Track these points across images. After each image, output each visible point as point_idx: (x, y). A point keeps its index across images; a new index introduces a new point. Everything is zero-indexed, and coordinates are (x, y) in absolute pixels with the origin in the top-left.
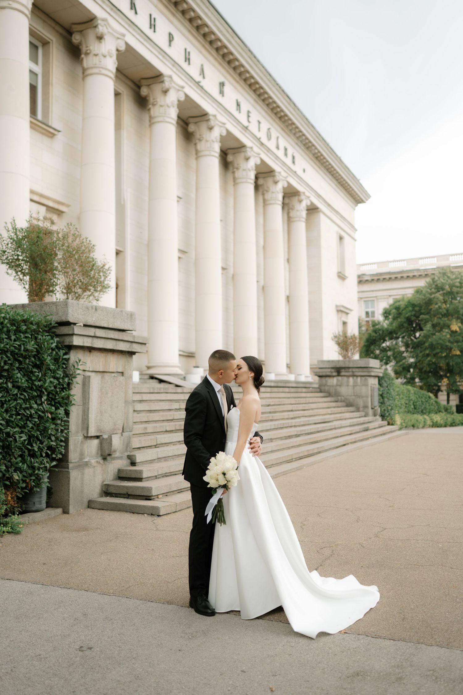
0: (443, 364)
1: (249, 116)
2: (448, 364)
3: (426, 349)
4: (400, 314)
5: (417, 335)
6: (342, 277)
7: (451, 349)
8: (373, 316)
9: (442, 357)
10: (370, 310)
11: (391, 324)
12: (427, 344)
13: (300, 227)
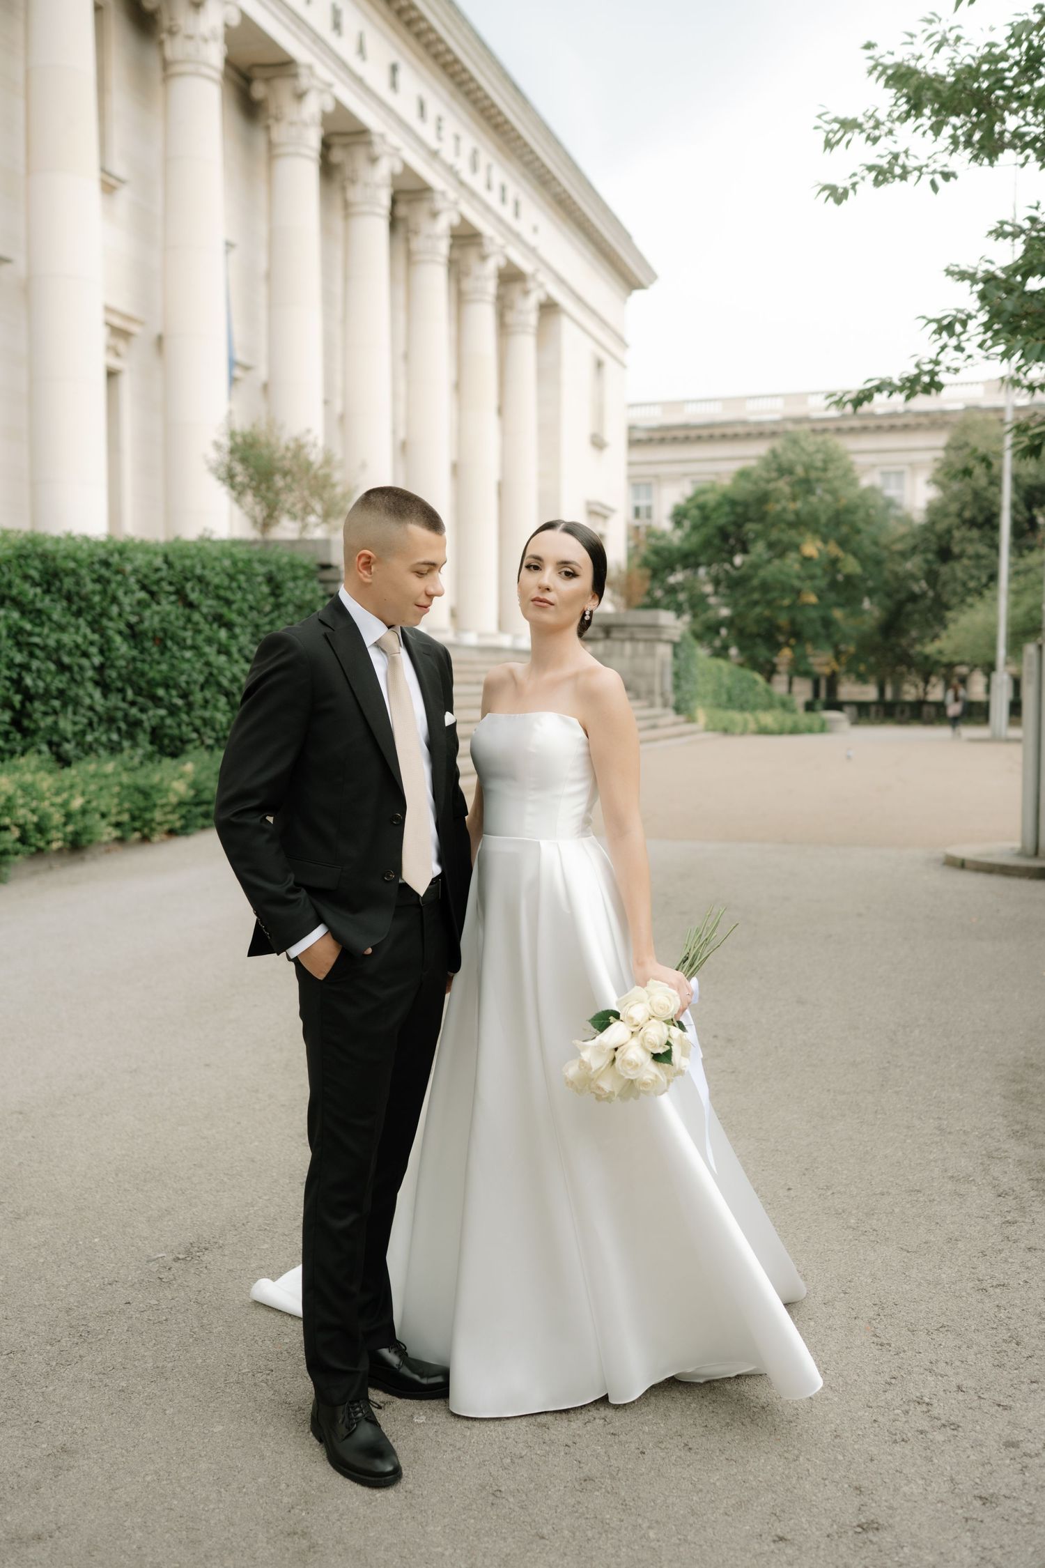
0: (783, 620)
1: (439, 128)
2: (793, 622)
3: (753, 590)
4: (705, 519)
5: (738, 560)
6: (598, 443)
7: (798, 592)
8: (649, 516)
9: (781, 608)
10: (643, 503)
11: (688, 536)
12: (755, 582)
13: (525, 346)
